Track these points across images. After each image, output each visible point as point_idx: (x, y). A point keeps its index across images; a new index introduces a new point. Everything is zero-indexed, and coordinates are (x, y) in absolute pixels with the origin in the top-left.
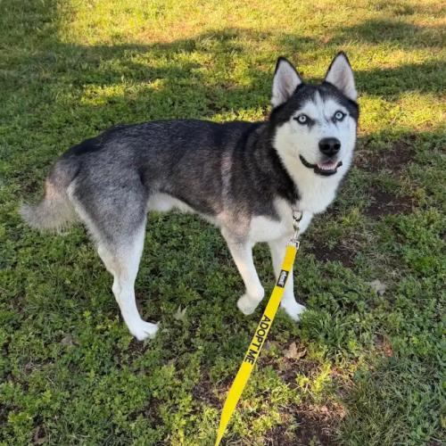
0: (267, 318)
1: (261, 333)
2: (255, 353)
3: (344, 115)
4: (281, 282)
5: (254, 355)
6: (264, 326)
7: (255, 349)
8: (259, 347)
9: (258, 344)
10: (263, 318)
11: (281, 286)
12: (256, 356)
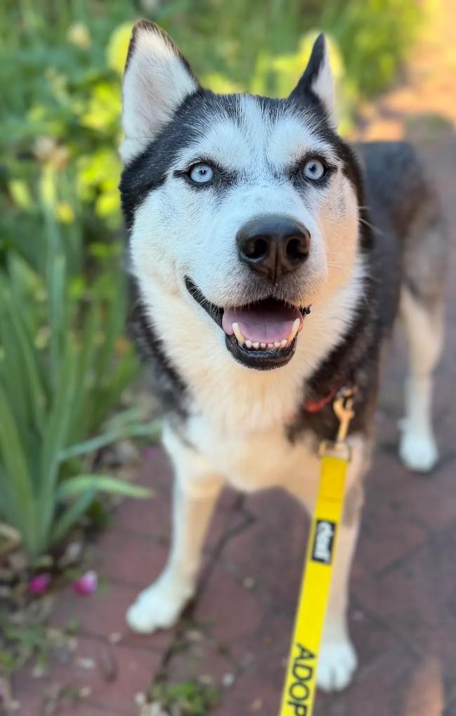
1: (299, 692)
3: (328, 170)
4: (322, 552)
10: (295, 652)
11: (321, 561)
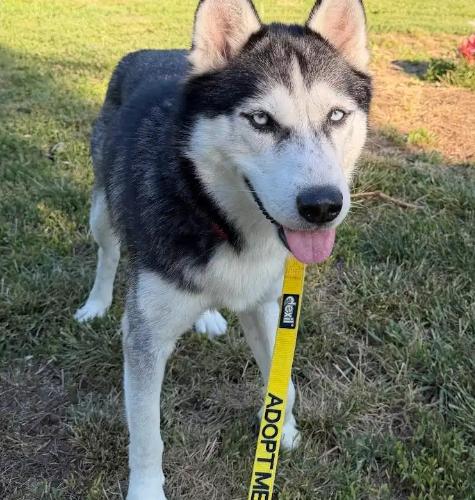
0: (274, 398)
2: (268, 476)
5: (265, 481)
6: (272, 416)
7: (264, 468)
8: (272, 461)
9: (269, 456)
10: (267, 401)
12: (270, 482)
